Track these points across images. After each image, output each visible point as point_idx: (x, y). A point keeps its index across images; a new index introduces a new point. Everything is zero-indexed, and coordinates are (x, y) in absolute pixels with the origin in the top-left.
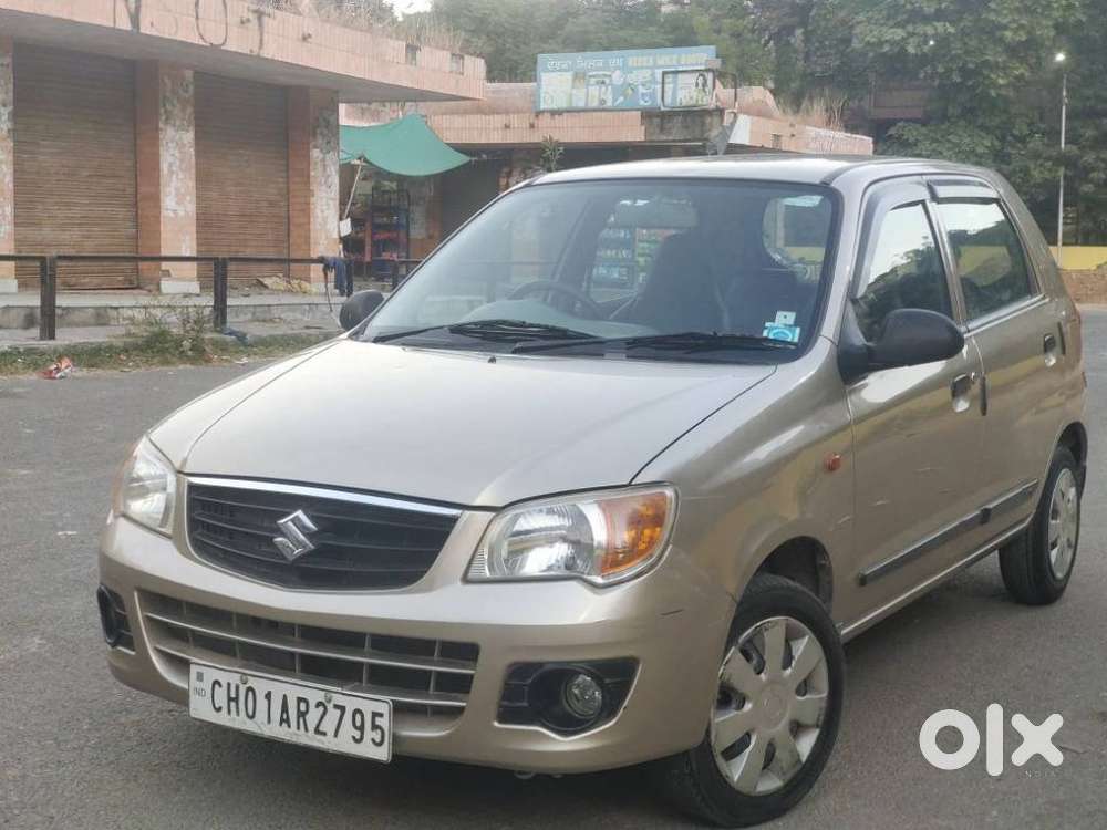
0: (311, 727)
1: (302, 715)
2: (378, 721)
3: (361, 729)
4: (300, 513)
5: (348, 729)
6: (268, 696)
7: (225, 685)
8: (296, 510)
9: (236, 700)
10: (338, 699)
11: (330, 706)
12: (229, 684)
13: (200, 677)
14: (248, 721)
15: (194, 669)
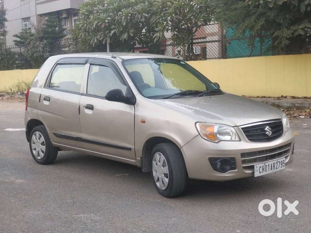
0: (275, 168)
1: (274, 166)
2: (284, 162)
3: (282, 165)
4: (267, 127)
5: (281, 166)
6: (269, 165)
7: (262, 167)
8: (266, 127)
9: (264, 169)
10: (279, 160)
11: (278, 162)
12: (262, 166)
13: (257, 167)
14: (265, 172)
15: (255, 167)
